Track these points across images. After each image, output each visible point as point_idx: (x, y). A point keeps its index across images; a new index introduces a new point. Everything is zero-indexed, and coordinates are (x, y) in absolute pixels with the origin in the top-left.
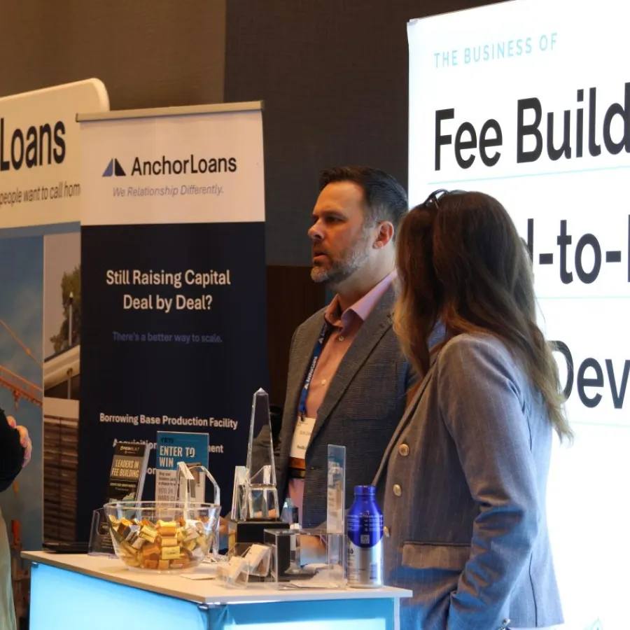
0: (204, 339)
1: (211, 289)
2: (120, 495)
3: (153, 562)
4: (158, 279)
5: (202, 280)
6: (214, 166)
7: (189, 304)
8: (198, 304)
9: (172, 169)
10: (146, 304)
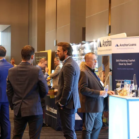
0: (131, 69)
1: (132, 62)
2: (118, 87)
3: (123, 95)
4: (124, 61)
5: (131, 61)
6: (133, 45)
7: (129, 64)
8: (130, 64)
9: (126, 45)
10: (122, 64)
